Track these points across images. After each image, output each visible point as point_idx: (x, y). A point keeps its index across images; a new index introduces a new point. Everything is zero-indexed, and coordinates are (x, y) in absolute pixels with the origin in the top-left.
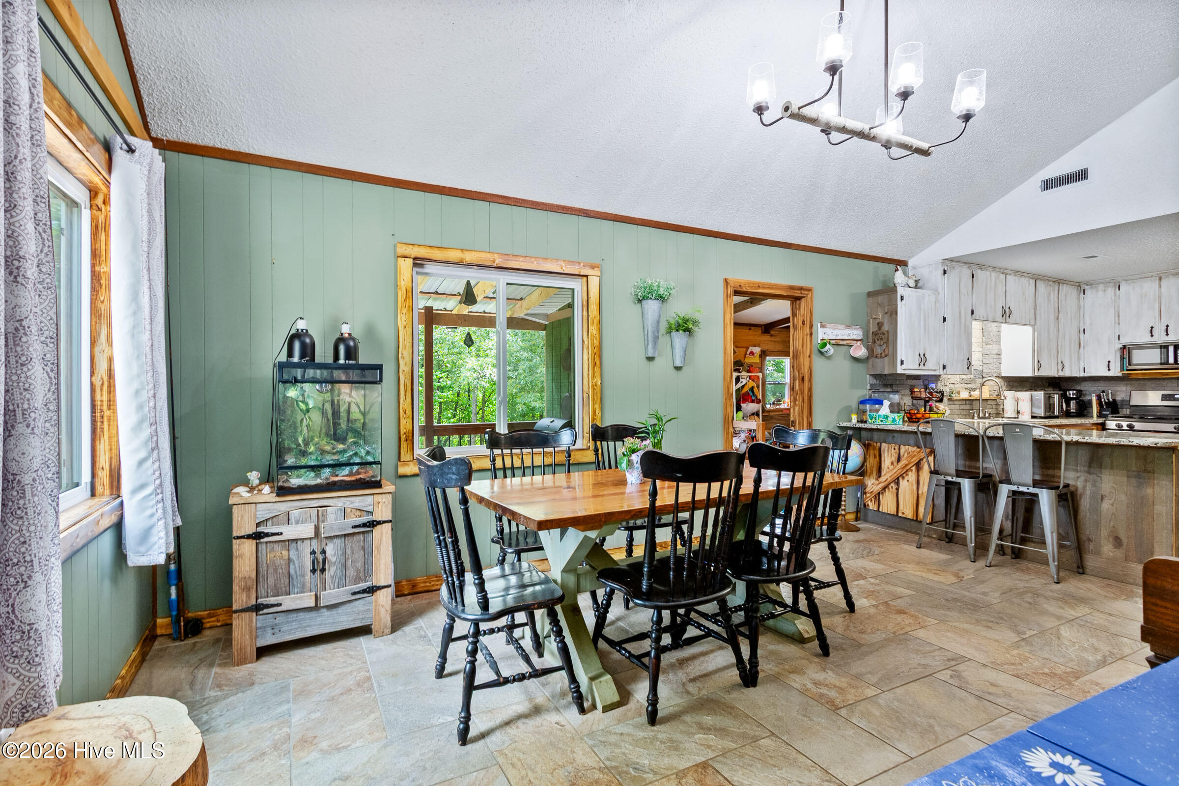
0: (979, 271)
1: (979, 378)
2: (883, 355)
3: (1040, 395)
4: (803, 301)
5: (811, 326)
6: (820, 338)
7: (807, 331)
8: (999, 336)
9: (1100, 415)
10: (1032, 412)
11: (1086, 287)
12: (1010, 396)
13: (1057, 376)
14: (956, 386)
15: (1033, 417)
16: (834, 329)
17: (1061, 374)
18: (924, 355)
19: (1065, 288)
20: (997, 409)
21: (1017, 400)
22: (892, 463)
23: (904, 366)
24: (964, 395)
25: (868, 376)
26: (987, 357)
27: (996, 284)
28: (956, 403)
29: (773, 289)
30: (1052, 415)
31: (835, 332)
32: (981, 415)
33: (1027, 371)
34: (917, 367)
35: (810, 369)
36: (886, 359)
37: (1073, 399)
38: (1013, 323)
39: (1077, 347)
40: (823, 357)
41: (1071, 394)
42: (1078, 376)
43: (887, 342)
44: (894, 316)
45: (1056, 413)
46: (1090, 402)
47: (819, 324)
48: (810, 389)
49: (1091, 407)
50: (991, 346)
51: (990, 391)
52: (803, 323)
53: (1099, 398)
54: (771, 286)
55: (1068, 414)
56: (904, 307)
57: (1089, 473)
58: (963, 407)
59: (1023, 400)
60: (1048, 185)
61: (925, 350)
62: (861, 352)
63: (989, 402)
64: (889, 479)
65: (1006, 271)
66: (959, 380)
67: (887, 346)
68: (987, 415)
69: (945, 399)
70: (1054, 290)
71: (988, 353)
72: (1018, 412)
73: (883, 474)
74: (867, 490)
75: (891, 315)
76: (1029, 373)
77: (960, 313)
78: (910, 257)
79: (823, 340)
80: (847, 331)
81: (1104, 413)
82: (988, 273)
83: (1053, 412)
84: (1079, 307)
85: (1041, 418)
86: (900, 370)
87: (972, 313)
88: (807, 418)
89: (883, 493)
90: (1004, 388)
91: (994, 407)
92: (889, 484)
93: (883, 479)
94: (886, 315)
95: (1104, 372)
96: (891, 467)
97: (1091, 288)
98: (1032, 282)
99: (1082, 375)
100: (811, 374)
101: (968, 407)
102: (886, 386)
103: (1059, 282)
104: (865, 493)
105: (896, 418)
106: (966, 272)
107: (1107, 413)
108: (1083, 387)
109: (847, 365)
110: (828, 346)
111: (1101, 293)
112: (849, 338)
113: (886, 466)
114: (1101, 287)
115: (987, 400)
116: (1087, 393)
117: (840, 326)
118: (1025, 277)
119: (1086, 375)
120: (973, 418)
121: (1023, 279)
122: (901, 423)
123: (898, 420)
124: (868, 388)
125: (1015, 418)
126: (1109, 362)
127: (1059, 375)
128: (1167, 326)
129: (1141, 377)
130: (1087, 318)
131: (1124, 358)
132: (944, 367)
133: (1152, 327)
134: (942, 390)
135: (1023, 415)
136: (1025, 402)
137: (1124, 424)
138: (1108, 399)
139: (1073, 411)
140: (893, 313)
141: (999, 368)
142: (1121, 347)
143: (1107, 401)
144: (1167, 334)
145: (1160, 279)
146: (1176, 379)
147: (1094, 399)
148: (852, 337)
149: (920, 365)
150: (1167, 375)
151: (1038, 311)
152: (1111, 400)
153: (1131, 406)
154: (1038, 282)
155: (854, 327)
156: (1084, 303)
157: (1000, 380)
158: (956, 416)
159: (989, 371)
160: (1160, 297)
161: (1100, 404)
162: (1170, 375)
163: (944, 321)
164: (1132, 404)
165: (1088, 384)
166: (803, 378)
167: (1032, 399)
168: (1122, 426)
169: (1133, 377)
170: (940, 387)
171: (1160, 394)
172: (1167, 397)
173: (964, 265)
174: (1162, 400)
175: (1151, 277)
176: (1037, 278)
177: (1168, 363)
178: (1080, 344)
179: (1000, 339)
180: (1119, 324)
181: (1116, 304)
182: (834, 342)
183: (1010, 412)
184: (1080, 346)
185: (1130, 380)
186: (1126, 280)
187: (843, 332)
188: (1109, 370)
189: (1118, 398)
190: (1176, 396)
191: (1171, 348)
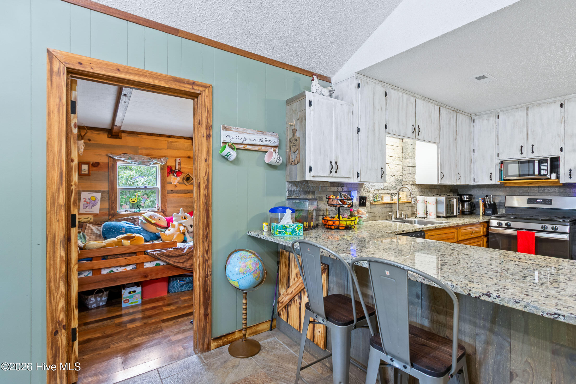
0: (392, 90)
1: (399, 186)
2: (296, 161)
3: (443, 199)
5: (209, 127)
6: (222, 141)
7: (204, 132)
8: (414, 152)
9: (485, 214)
10: (437, 213)
11: (475, 118)
12: (420, 199)
13: (455, 184)
14: (380, 192)
15: (438, 217)
16: (241, 133)
17: (458, 183)
18: (336, 163)
19: (461, 117)
20: (412, 210)
21: (426, 203)
22: (297, 276)
23: (313, 173)
24: (387, 199)
25: (287, 182)
26: (405, 169)
27: (407, 105)
28: (377, 206)
29: (144, 76)
30: (452, 215)
31: (242, 136)
32: (398, 217)
34: (327, 173)
35: (207, 174)
36: (298, 165)
37: (466, 201)
38: (422, 140)
39: (469, 162)
40: (228, 162)
41: (465, 197)
42: (470, 184)
43: (299, 149)
44: (303, 121)
45: (455, 214)
46: (478, 202)
47: (221, 126)
48: (207, 197)
49: (479, 207)
50: (408, 160)
51: (407, 196)
52: (199, 123)
53: (484, 200)
55: (463, 213)
56: (312, 113)
57: (492, 331)
58: (383, 210)
59: (430, 204)
61: (336, 157)
62: (275, 158)
63: (406, 205)
64: (294, 292)
65: (416, 96)
66: (383, 187)
67: (299, 153)
68: (403, 216)
69: (368, 204)
70: (453, 117)
71: (406, 166)
72: (427, 213)
73: (291, 285)
74: (280, 299)
75: (301, 121)
76: (435, 182)
77: (374, 126)
79: (223, 143)
80: (259, 137)
81: (488, 212)
82: (400, 94)
83: (453, 213)
84: (470, 132)
85: (444, 217)
86: (308, 177)
87: (386, 128)
88: (203, 229)
89: (290, 305)
90: (418, 193)
91: (410, 208)
92: (294, 297)
93: (290, 290)
94: (298, 122)
95: (487, 181)
96: (296, 279)
97: (479, 118)
98: (437, 108)
99: (472, 183)
100: (208, 180)
101: (388, 209)
102: (307, 192)
103: (457, 111)
104: (278, 302)
105: (296, 228)
106: (380, 90)
107: (490, 212)
108: (474, 192)
109: (262, 171)
110: (228, 150)
111: (485, 122)
112: (260, 143)
113: (293, 277)
114: (486, 117)
115: (404, 203)
116: (476, 197)
117: (250, 131)
118: (432, 103)
119: (475, 183)
120: (391, 219)
121: (430, 104)
122: (300, 234)
123: (298, 231)
124: (287, 195)
125: (424, 218)
126: (491, 174)
127: (457, 183)
128: (533, 146)
129: (512, 185)
130: (476, 140)
131: (502, 171)
132: (358, 175)
133: (522, 147)
134: (365, 195)
135: (431, 215)
136: (432, 205)
137: (504, 223)
138: (490, 202)
139: (466, 211)
140: (303, 119)
141: (414, 178)
142: (500, 162)
143: (489, 203)
144: (533, 152)
145: (528, 109)
146: (539, 187)
147: (481, 202)
148: (265, 143)
149: (331, 172)
150: (531, 184)
151: (441, 132)
152: (492, 202)
153: (506, 207)
154: (441, 108)
155: (268, 133)
156: (474, 130)
157: (414, 187)
158: (378, 218)
159: (407, 180)
160: (527, 123)
161: (485, 205)
162: (534, 184)
163: (358, 131)
164: (506, 206)
165: (476, 190)
166: (199, 183)
167: (437, 202)
168: (502, 224)
169: (508, 185)
170: (363, 193)
171: (526, 198)
172: (530, 201)
173: (378, 82)
174: (528, 203)
175: (521, 107)
176: (440, 105)
177: (534, 174)
178: (471, 160)
179: (415, 155)
180: (498, 145)
181: (496, 129)
182: (242, 147)
183: (421, 213)
184: (471, 162)
185: (506, 187)
186: (503, 111)
187: (253, 137)
188: (491, 180)
189: (497, 201)
190: (538, 200)
191: (537, 163)
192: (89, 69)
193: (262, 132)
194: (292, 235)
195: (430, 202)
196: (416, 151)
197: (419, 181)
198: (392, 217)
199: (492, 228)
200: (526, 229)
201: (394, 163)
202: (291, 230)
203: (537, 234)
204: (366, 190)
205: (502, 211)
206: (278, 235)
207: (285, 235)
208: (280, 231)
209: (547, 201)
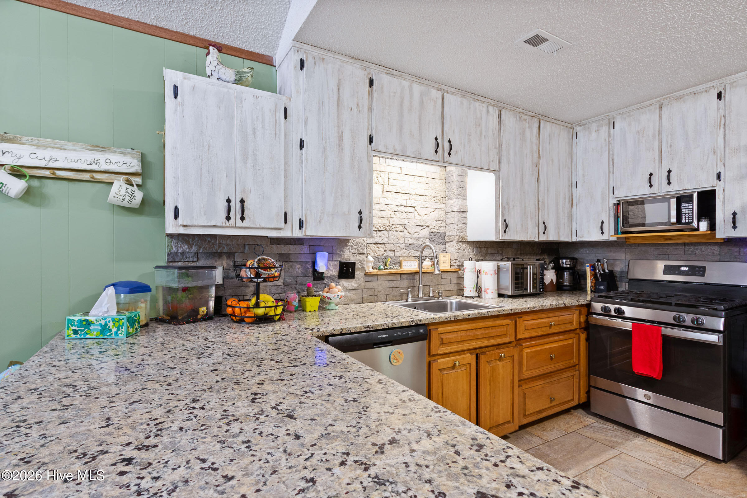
0: (385, 76)
1: (439, 243)
3: (507, 265)
8: (464, 188)
9: (595, 291)
10: (499, 289)
11: (578, 129)
12: (470, 265)
13: (536, 240)
14: (398, 254)
15: (500, 295)
16: (43, 147)
17: (543, 238)
18: (242, 201)
19: (547, 128)
21: (478, 273)
23: (180, 220)
24: (410, 266)
26: (449, 215)
27: (422, 102)
28: (381, 278)
30: (525, 293)
31: (45, 153)
32: (421, 296)
37: (566, 269)
39: (567, 205)
41: (565, 262)
42: (569, 240)
45: (530, 291)
49: (585, 279)
50: (452, 201)
51: (449, 260)
53: (593, 268)
55: (554, 290)
56: (179, 109)
58: (393, 284)
59: (486, 273)
61: (243, 192)
63: (448, 275)
65: (443, 87)
66: (403, 246)
68: (430, 295)
69: (359, 274)
70: (530, 127)
71: (450, 210)
72: (479, 290)
76: (492, 238)
77: (340, 136)
80: (89, 155)
81: (599, 287)
82: (406, 83)
83: (527, 290)
85: (509, 297)
87: (371, 141)
91: (452, 281)
95: (596, 236)
97: (584, 129)
98: (494, 112)
99: (574, 239)
101: (405, 283)
103: (541, 117)
106: (356, 74)
107: (602, 287)
108: (579, 254)
109: (103, 217)
111: (593, 135)
114: (594, 126)
115: (444, 272)
116: (581, 261)
118: (483, 102)
119: (579, 239)
120: (407, 300)
121: (477, 103)
122: (120, 335)
123: (114, 330)
124: (162, 260)
125: (473, 298)
126: (602, 222)
127: (541, 239)
128: (669, 171)
129: (639, 242)
130: (579, 168)
131: (618, 217)
132: (301, 225)
133: (651, 175)
134: (352, 260)
135: (487, 293)
136: (489, 275)
137: (612, 307)
138: (604, 270)
139: (566, 286)
141: (464, 230)
142: (616, 202)
143: (602, 272)
144: (669, 183)
145: (661, 108)
146: (685, 244)
147: (588, 270)
148: (104, 167)
149: (228, 218)
150: (670, 239)
151: (503, 153)
152: (607, 271)
153: (630, 280)
154: (503, 111)
155: (116, 150)
156: (577, 149)
157: (464, 246)
158: (382, 297)
159: (451, 234)
160: (660, 132)
161: (595, 276)
162: (675, 240)
163: (302, 146)
164: (629, 277)
165: (586, 251)
167: (499, 270)
168: (610, 311)
169: (632, 241)
170: (348, 255)
171: (662, 264)
172: (668, 270)
173: (352, 61)
174: (665, 273)
175: (651, 105)
177: (668, 222)
178: (572, 201)
179: (466, 192)
180: (613, 173)
181: (610, 147)
182: (47, 173)
183: (469, 289)
184: (572, 203)
185: (631, 245)
186: (621, 114)
187: (73, 155)
188: (602, 233)
189: (617, 269)
190: (682, 269)
191: (673, 202)
193: (102, 148)
194: (101, 336)
195: (485, 271)
196: (469, 186)
197: (472, 236)
198: (408, 296)
199: (595, 316)
200: (649, 321)
201: (427, 205)
202: (99, 328)
203: (667, 331)
204: (354, 251)
205: (623, 287)
206: (73, 336)
207: (88, 336)
208: (76, 328)
209: (701, 271)
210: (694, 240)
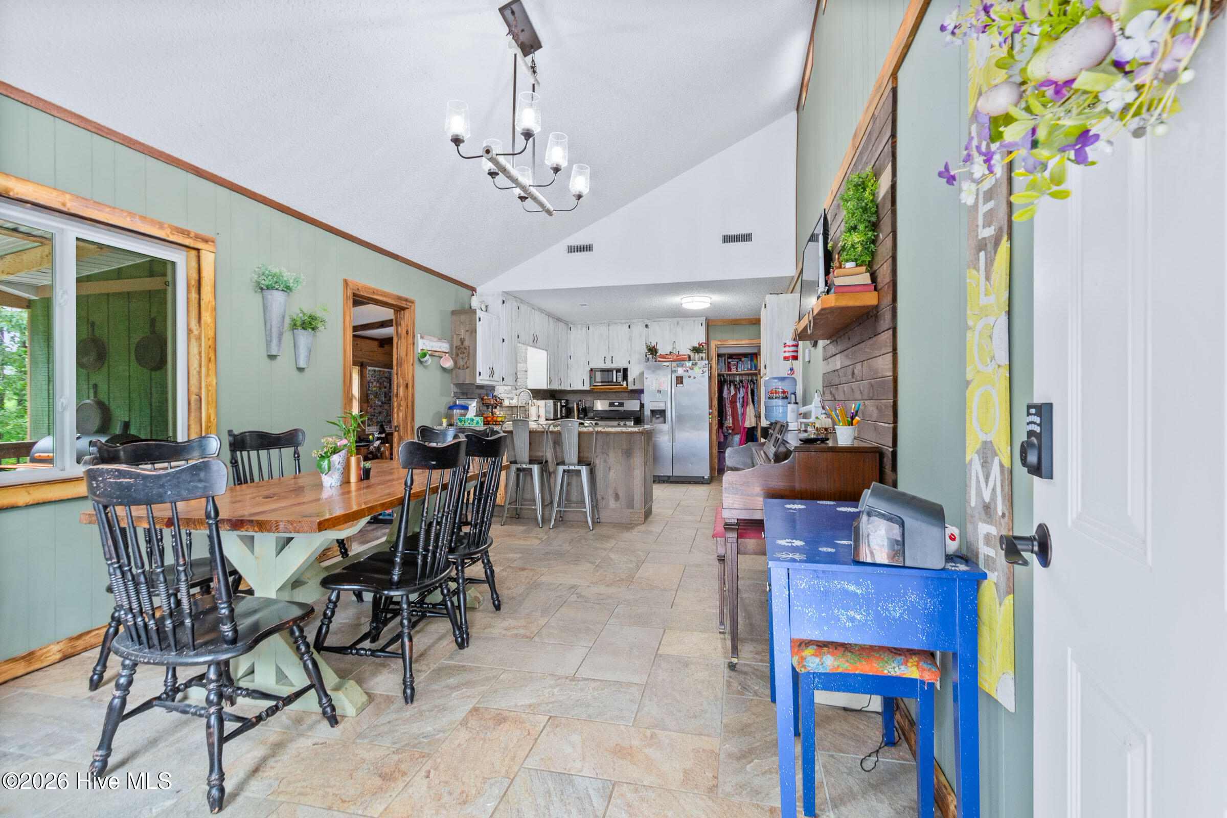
0: (521, 306)
1: (514, 390)
2: (465, 367)
3: (550, 403)
4: (407, 311)
5: (413, 337)
6: (420, 348)
7: (411, 341)
8: (525, 356)
9: (579, 417)
10: (547, 416)
11: (571, 326)
12: (533, 404)
13: (559, 389)
15: (547, 420)
16: (431, 341)
17: (561, 388)
18: (492, 369)
19: (561, 325)
20: (525, 414)
21: (538, 407)
23: (480, 378)
24: (508, 402)
25: (452, 385)
26: (519, 373)
27: (530, 316)
28: (504, 408)
29: (385, 296)
31: (431, 344)
33: (543, 385)
34: (488, 378)
35: (413, 376)
36: (468, 370)
37: (564, 406)
38: (537, 348)
39: (567, 368)
40: (422, 366)
41: (563, 402)
42: (566, 389)
43: (468, 356)
44: (474, 334)
45: (559, 416)
46: (573, 407)
47: (419, 335)
48: (413, 396)
49: (574, 411)
50: (522, 365)
51: (522, 400)
52: (407, 333)
53: (578, 405)
54: (384, 294)
56: (481, 327)
58: (507, 413)
59: (541, 407)
60: (572, 249)
61: (493, 364)
62: (448, 363)
63: (522, 409)
65: (535, 308)
66: (504, 391)
67: (468, 359)
70: (557, 326)
71: (520, 370)
72: (539, 416)
75: (471, 333)
76: (545, 388)
77: (512, 336)
78: (479, 285)
79: (422, 350)
80: (439, 344)
81: (581, 415)
82: (526, 308)
84: (568, 339)
85: (552, 420)
86: (478, 381)
87: (518, 337)
88: (411, 423)
90: (530, 398)
91: (524, 412)
94: (468, 333)
95: (580, 387)
97: (574, 327)
98: (547, 318)
99: (569, 389)
100: (413, 381)
101: (510, 413)
102: (467, 393)
103: (559, 319)
105: (479, 420)
106: (515, 305)
107: (583, 415)
108: (570, 397)
109: (438, 374)
110: (428, 356)
111: (579, 331)
112: (440, 350)
114: (579, 326)
115: (521, 407)
116: (572, 401)
117: (434, 339)
118: (543, 313)
119: (571, 389)
124: (452, 395)
125: (536, 421)
126: (584, 380)
128: (612, 357)
129: (598, 390)
130: (572, 348)
131: (591, 378)
132: (503, 379)
133: (605, 358)
135: (542, 418)
136: (543, 408)
137: (594, 422)
139: (564, 416)
140: (473, 332)
141: (526, 382)
142: (590, 369)
143: (582, 407)
144: (612, 363)
145: (609, 326)
146: (616, 392)
147: (575, 406)
148: (443, 350)
149: (490, 376)
150: (611, 390)
151: (549, 340)
152: (584, 407)
154: (549, 318)
155: (443, 341)
156: (570, 337)
157: (527, 392)
159: (520, 384)
160: (609, 338)
161: (578, 409)
162: (613, 390)
163: (503, 342)
164: (594, 409)
165: (573, 396)
166: (407, 384)
167: (546, 406)
169: (595, 390)
171: (607, 402)
172: (611, 405)
173: (514, 298)
174: (609, 406)
175: (604, 323)
176: (549, 315)
177: (612, 382)
178: (568, 366)
179: (527, 360)
180: (589, 354)
181: (587, 339)
182: (430, 353)
185: (594, 393)
186: (592, 324)
187: (436, 344)
188: (583, 386)
189: (587, 406)
190: (615, 404)
191: (615, 372)
192: (362, 293)
193: (440, 339)
194: (477, 425)
202: (476, 422)
205: (591, 415)
207: (472, 425)
208: (469, 422)
209: (621, 405)
210: (620, 390)
